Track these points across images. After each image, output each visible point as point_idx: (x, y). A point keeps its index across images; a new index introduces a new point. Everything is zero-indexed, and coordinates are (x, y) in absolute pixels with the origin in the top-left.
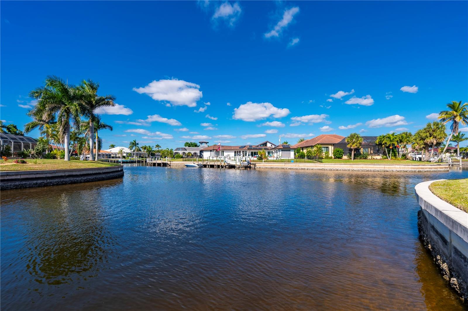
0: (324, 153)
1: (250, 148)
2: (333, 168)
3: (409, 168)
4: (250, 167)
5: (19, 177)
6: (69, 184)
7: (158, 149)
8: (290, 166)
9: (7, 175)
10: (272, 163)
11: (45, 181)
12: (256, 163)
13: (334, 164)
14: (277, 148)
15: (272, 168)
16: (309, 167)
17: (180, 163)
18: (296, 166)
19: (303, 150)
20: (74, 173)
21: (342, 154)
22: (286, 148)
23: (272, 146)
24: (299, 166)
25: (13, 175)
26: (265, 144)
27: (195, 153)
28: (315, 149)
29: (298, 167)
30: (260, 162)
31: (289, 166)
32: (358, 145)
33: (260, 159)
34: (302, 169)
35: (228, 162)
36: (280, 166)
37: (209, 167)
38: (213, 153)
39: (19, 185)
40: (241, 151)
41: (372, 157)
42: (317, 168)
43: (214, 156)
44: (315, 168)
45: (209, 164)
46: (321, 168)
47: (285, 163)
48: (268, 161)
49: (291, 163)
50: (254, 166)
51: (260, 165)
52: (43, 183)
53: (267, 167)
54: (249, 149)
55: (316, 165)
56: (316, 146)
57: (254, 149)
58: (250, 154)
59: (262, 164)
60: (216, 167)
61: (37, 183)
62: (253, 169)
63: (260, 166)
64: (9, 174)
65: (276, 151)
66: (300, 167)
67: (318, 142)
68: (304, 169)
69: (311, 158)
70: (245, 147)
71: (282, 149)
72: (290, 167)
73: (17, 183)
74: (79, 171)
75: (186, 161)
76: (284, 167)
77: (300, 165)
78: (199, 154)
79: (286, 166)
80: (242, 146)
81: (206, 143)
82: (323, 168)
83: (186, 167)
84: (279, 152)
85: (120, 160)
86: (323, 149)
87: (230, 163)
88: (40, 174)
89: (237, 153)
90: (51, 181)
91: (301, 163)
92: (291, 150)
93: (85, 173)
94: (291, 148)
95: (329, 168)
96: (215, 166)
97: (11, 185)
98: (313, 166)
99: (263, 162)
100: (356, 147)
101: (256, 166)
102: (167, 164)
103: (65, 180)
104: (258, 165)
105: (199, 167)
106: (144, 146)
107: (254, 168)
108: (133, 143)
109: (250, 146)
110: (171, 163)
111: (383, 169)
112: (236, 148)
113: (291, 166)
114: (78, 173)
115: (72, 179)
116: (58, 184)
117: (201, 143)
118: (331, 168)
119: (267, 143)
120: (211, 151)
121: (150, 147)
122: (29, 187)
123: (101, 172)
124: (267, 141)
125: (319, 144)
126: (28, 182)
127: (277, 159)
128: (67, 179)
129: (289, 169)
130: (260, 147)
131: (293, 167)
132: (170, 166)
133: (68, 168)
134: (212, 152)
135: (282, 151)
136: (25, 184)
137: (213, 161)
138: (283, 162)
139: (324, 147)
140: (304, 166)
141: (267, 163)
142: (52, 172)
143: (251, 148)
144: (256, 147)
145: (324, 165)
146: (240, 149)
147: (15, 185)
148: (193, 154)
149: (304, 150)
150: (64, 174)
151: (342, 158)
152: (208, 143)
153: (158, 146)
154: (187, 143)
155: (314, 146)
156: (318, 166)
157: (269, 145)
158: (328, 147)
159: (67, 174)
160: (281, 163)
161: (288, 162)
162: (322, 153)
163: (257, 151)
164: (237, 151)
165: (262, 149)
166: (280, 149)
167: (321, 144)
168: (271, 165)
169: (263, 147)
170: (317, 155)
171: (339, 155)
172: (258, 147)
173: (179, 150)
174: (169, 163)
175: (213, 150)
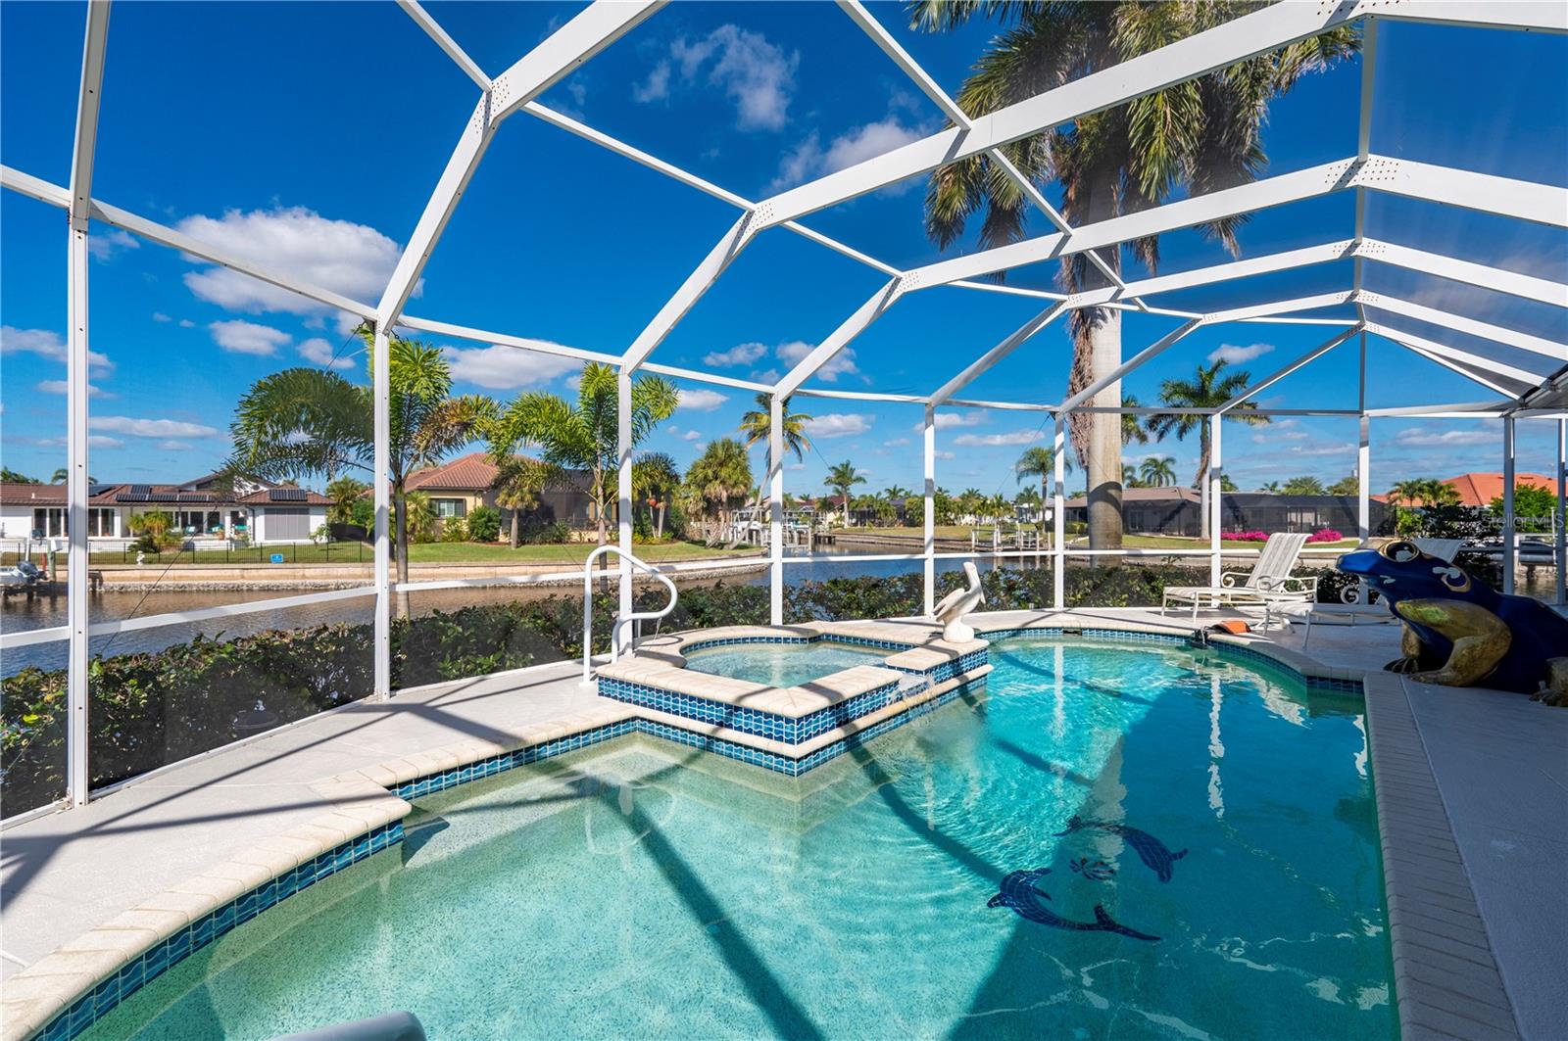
0: (445, 522)
1: (136, 495)
8: (267, 577)
10: (186, 566)
12: (100, 567)
15: (182, 590)
16: (343, 580)
21: (496, 525)
22: (287, 503)
24: (304, 577)
29: (300, 581)
31: (260, 577)
32: (528, 497)
34: (316, 588)
36: (223, 578)
41: (580, 534)
47: (246, 566)
48: (189, 557)
49: (269, 565)
51: (123, 579)
53: (158, 583)
54: (122, 501)
56: (412, 495)
57: (154, 501)
59: (137, 574)
63: (122, 583)
66: (308, 581)
67: (421, 484)
68: (324, 587)
70: (110, 489)
71: (265, 504)
72: (264, 582)
76: (239, 582)
77: (308, 572)
79: (250, 578)
84: (250, 519)
86: (444, 506)
91: (312, 565)
92: (311, 510)
94: (310, 501)
98: (360, 577)
99: (141, 564)
100: (520, 506)
101: (101, 581)
104: (114, 579)
109: (135, 488)
113: (270, 578)
125: (421, 490)
127: (231, 548)
129: (262, 589)
130: (193, 492)
131: (278, 582)
135: (267, 512)
138: (237, 561)
140: (322, 577)
143: (138, 495)
144: (173, 491)
151: (497, 540)
158: (461, 500)
160: (226, 566)
161: (262, 561)
162: (430, 523)
163: (175, 509)
164: (51, 510)
165: (202, 502)
166: (255, 504)
167: (431, 490)
168: (180, 578)
169: (208, 495)
170: (414, 529)
171: (485, 531)
172: (185, 494)
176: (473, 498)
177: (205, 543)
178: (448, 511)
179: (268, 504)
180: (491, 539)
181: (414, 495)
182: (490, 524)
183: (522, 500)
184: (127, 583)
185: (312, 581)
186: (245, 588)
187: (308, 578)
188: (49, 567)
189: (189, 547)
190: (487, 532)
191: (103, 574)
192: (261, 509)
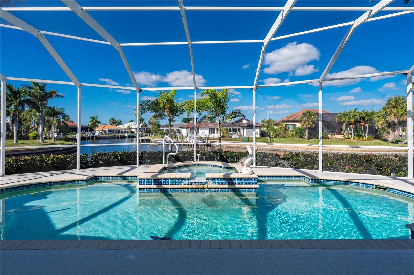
0: (289, 131)
3: (357, 151)
14: (242, 126)
17: (159, 139)
21: (303, 132)
22: (250, 126)
33: (223, 136)
38: (188, 130)
43: (189, 133)
44: (264, 148)
46: (269, 148)
71: (246, 126)
72: (242, 146)
79: (240, 145)
84: (243, 130)
85: (126, 135)
86: (290, 126)
95: (276, 148)
100: (308, 126)
107: (214, 146)
110: (153, 139)
111: (329, 151)
117: (191, 119)
118: (279, 148)
119: (242, 119)
125: (282, 122)
127: (239, 137)
135: (246, 128)
139: (291, 125)
141: (224, 141)
151: (304, 137)
158: (295, 124)
160: (235, 142)
161: (242, 141)
162: (285, 132)
163: (231, 128)
164: (211, 128)
165: (236, 126)
166: (244, 126)
167: (285, 122)
169: (237, 124)
170: (280, 133)
171: (300, 134)
173: (164, 127)
174: (151, 139)
175: (187, 127)
176: (298, 124)
177: (234, 136)
178: (291, 128)
180: (302, 137)
181: (280, 123)
182: (301, 132)
183: (309, 124)
186: (239, 147)
188: (207, 140)
189: (231, 137)
190: (300, 135)
192: (245, 128)
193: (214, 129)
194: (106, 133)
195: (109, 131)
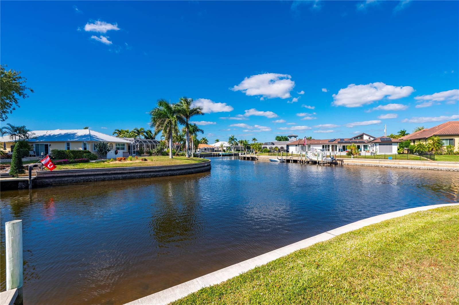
0: (445, 148)
1: (341, 141)
2: (452, 168)
4: (336, 164)
5: (141, 171)
6: (170, 176)
7: (255, 142)
8: (387, 163)
9: (135, 169)
10: (364, 159)
11: (155, 174)
12: (343, 158)
13: (454, 162)
14: (374, 142)
15: (362, 166)
16: (414, 166)
17: (266, 157)
18: (394, 164)
19: (414, 142)
20: (172, 168)
22: (386, 142)
23: (369, 138)
25: (138, 169)
26: (361, 136)
27: (282, 148)
28: (430, 142)
29: (398, 165)
30: (348, 157)
31: (385, 163)
33: (350, 154)
34: (404, 168)
35: (310, 158)
36: (374, 163)
37: (292, 162)
38: (299, 147)
39: (141, 175)
40: (331, 145)
42: (426, 167)
43: (300, 150)
44: (423, 167)
45: (292, 159)
46: (433, 167)
47: (380, 160)
48: (360, 157)
49: (388, 160)
50: (341, 162)
51: (348, 162)
52: (154, 174)
53: (356, 163)
54: (339, 143)
55: (425, 163)
56: (432, 138)
57: (346, 143)
58: (341, 148)
59: (351, 161)
60: (299, 163)
61: (150, 175)
62: (340, 165)
63: (348, 163)
64: (136, 169)
65: (372, 145)
66: (401, 166)
67: (435, 133)
68: (407, 168)
69: (422, 153)
70: (335, 140)
71: (379, 142)
72: (386, 165)
73: (140, 174)
74: (175, 167)
75: (271, 155)
76: (378, 164)
77: (400, 163)
78: (285, 149)
79: (381, 163)
80: (332, 140)
81: (295, 137)
82: (436, 167)
83: (270, 161)
84: (375, 147)
85: (221, 153)
86: (444, 141)
87: (312, 159)
88: (152, 168)
89: (325, 147)
90: (158, 173)
91: (402, 160)
92: (393, 144)
93: (179, 168)
94: (393, 141)
95: (445, 168)
96: (298, 161)
97: (137, 176)
98: (420, 165)
99: (352, 158)
101: (343, 162)
102: (255, 158)
103: (166, 173)
104: (346, 162)
105: (281, 162)
106: (241, 140)
107: (342, 164)
108: (232, 138)
109: (341, 140)
110: (259, 157)
112: (325, 142)
113: (389, 164)
114: (175, 168)
115: (171, 172)
116: (162, 176)
117: (291, 137)
118: (449, 168)
119: (363, 135)
120: (296, 145)
121: (246, 141)
122: (147, 177)
123: (191, 167)
124: (364, 133)
125: (435, 136)
126: (146, 174)
127: (371, 155)
128: (168, 173)
129: (385, 167)
130: (354, 140)
131: (390, 165)
132: (258, 159)
133: (169, 165)
134: (297, 147)
135: (380, 145)
136: (144, 175)
137: (297, 156)
138: (377, 158)
140: (406, 164)
141: (357, 159)
142: (159, 167)
144: (349, 140)
145: (437, 164)
146: (329, 143)
147: (139, 176)
148: (279, 148)
149: (416, 143)
150: (166, 169)
152: (297, 136)
153: (254, 139)
154: (278, 137)
155: (428, 138)
156: (428, 165)
157: (366, 138)
158: (453, 139)
159: (168, 169)
160: (375, 159)
161: (385, 158)
162: (440, 148)
164: (326, 145)
166: (377, 142)
167: (440, 136)
168: (362, 162)
169: (357, 141)
170: (432, 150)
172: (352, 140)
173: (267, 145)
174: (257, 157)
175: (298, 144)
178: (446, 143)
179: (380, 142)
184: (349, 163)
185: (402, 165)
186: (380, 166)
187: (401, 164)
191: (344, 160)
192: (378, 144)
193: (329, 146)
194: (202, 151)
195: (205, 149)
